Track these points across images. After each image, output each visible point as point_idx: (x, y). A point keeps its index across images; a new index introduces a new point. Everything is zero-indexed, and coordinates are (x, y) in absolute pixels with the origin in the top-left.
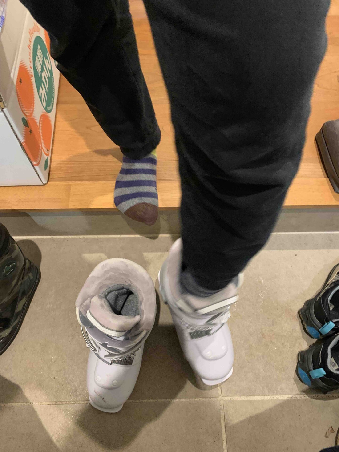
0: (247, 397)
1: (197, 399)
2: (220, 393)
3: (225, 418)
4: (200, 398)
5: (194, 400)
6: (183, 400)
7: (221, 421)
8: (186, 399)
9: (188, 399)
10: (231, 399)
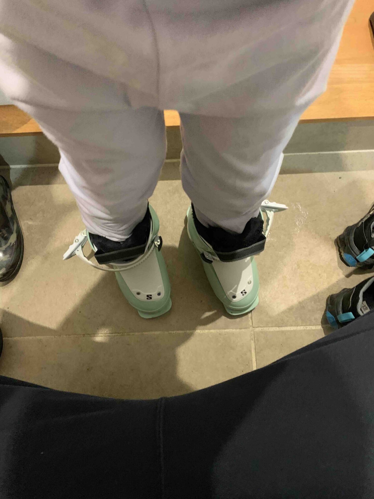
0: (279, 328)
1: (226, 330)
2: (251, 324)
3: (255, 348)
4: (231, 329)
5: (224, 331)
6: (212, 331)
7: (251, 350)
8: (216, 330)
9: (218, 330)
10: (262, 330)
